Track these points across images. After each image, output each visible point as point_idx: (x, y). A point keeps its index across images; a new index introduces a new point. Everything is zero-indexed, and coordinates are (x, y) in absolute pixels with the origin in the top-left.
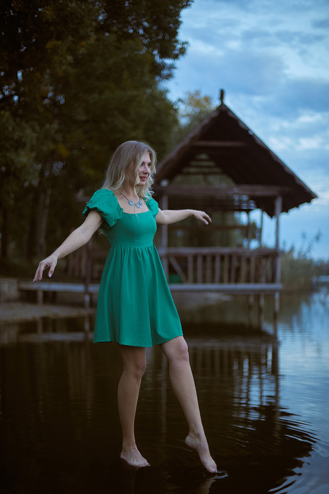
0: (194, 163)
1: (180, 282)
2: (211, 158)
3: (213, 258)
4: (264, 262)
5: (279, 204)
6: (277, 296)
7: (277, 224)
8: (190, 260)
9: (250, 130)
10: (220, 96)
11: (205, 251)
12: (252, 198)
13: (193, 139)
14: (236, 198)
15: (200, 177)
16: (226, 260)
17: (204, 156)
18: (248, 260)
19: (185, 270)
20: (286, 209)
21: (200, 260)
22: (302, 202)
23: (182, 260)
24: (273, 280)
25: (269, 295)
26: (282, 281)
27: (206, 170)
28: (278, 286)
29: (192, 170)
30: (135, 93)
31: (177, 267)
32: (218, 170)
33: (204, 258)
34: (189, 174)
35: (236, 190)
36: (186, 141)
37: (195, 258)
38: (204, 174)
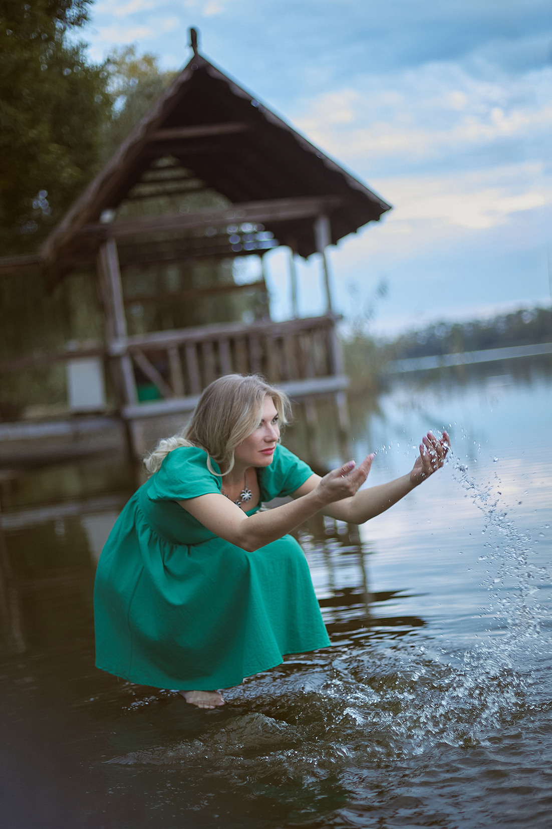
0: (150, 176)
1: (159, 397)
2: (183, 161)
3: (215, 345)
4: (306, 343)
5: (322, 230)
6: (341, 401)
7: (325, 266)
8: (174, 354)
9: (253, 98)
10: (190, 42)
11: (199, 333)
12: (267, 226)
13: (149, 127)
14: (231, 230)
15: (162, 201)
16: (240, 346)
17: (165, 162)
18: (280, 342)
19: (166, 375)
20: (334, 240)
21: (191, 354)
22: (363, 222)
23: (158, 356)
24: (329, 370)
25: (324, 399)
27: (170, 186)
28: (340, 381)
29: (145, 189)
30: (26, 55)
31: (150, 371)
32: (194, 184)
33: (199, 346)
34: (141, 197)
35: (232, 216)
36: (136, 134)
37: (182, 349)
38: (169, 194)
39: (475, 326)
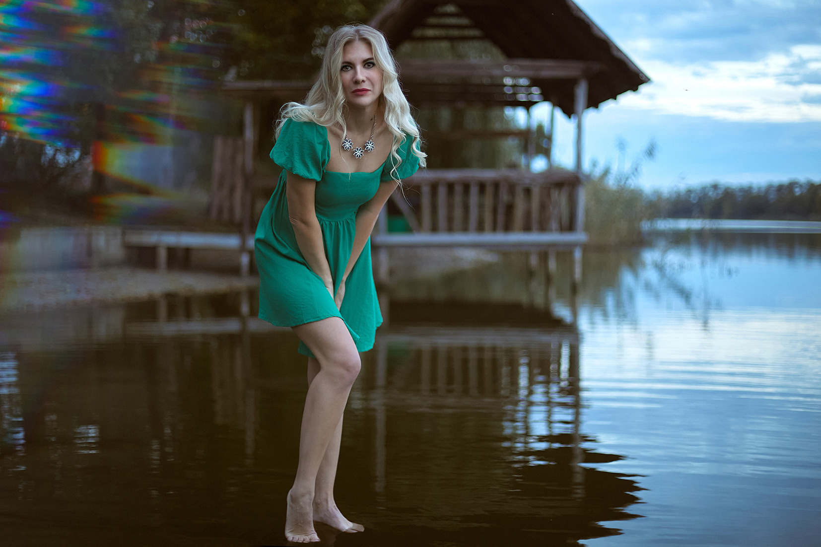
0: (433, 20)
1: (408, 230)
2: (464, 11)
3: (466, 187)
4: (555, 194)
5: (581, 93)
6: (578, 255)
7: (579, 127)
8: (426, 190)
11: (452, 175)
12: (535, 82)
14: (508, 81)
15: (445, 45)
16: (489, 191)
17: (451, 9)
18: (528, 191)
19: (417, 208)
20: (594, 102)
21: (442, 191)
23: (412, 190)
24: (570, 226)
25: (564, 253)
26: (587, 228)
27: (455, 33)
28: (579, 236)
29: (430, 32)
31: (403, 205)
32: (476, 32)
33: (451, 186)
34: (424, 39)
35: (507, 68)
37: (434, 187)
38: (451, 39)
39: (747, 191)
